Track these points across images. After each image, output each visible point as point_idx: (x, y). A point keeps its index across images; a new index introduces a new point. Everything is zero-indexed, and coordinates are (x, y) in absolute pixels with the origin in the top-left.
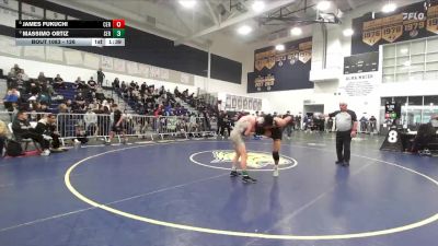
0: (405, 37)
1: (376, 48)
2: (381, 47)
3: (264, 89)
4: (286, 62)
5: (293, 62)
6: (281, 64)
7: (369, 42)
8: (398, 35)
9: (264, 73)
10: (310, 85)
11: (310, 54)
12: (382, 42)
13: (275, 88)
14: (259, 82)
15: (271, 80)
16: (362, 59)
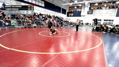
0: (98, 9)
1: (93, 10)
2: (94, 10)
3: (71, 16)
4: (76, 11)
5: (77, 11)
6: (75, 11)
7: (92, 8)
8: (97, 8)
9: (71, 12)
10: (81, 16)
11: (81, 9)
12: (94, 9)
13: (73, 16)
14: (70, 14)
15: (72, 14)
16: (91, 12)
